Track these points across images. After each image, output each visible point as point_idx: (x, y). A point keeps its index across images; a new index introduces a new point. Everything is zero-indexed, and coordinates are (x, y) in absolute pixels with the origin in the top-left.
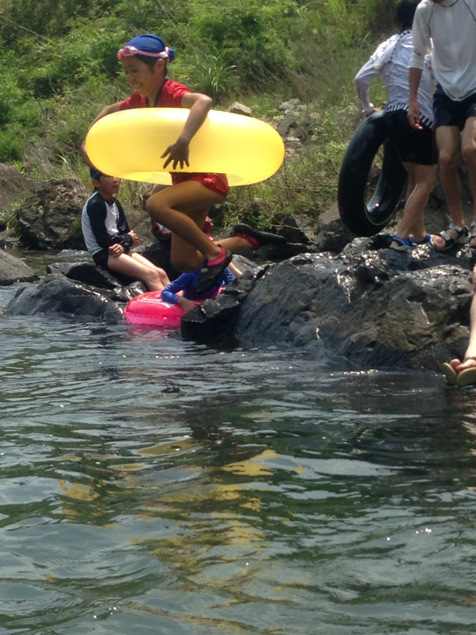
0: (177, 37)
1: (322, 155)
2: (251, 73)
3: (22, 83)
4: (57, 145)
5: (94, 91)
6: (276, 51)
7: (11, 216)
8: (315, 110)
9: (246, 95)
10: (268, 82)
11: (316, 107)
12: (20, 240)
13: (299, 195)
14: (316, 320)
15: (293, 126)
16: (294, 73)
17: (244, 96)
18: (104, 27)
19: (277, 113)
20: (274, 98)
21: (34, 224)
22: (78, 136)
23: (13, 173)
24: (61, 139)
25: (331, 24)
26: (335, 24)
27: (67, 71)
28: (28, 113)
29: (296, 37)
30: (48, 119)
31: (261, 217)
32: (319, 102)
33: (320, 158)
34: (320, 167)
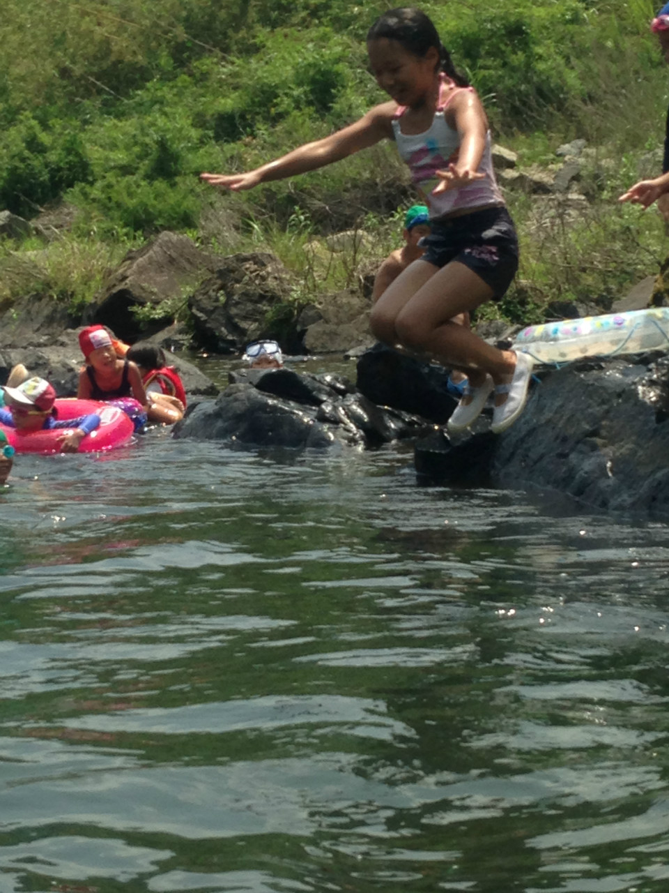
1: (618, 219)
2: (518, 103)
3: (199, 121)
4: (245, 207)
5: (296, 131)
6: (554, 72)
7: (180, 304)
8: (609, 155)
9: (511, 135)
10: (540, 116)
11: (609, 152)
12: (192, 338)
13: (584, 275)
14: (606, 450)
15: (576, 178)
16: (578, 103)
17: (508, 136)
18: (312, 40)
19: (554, 159)
20: (550, 139)
21: (213, 316)
22: (275, 193)
23: (183, 245)
24: (251, 199)
25: (633, 33)
26: (637, 32)
27: (261, 104)
28: (205, 162)
29: (581, 52)
31: (529, 307)
32: (614, 145)
33: (615, 223)
34: (613, 236)
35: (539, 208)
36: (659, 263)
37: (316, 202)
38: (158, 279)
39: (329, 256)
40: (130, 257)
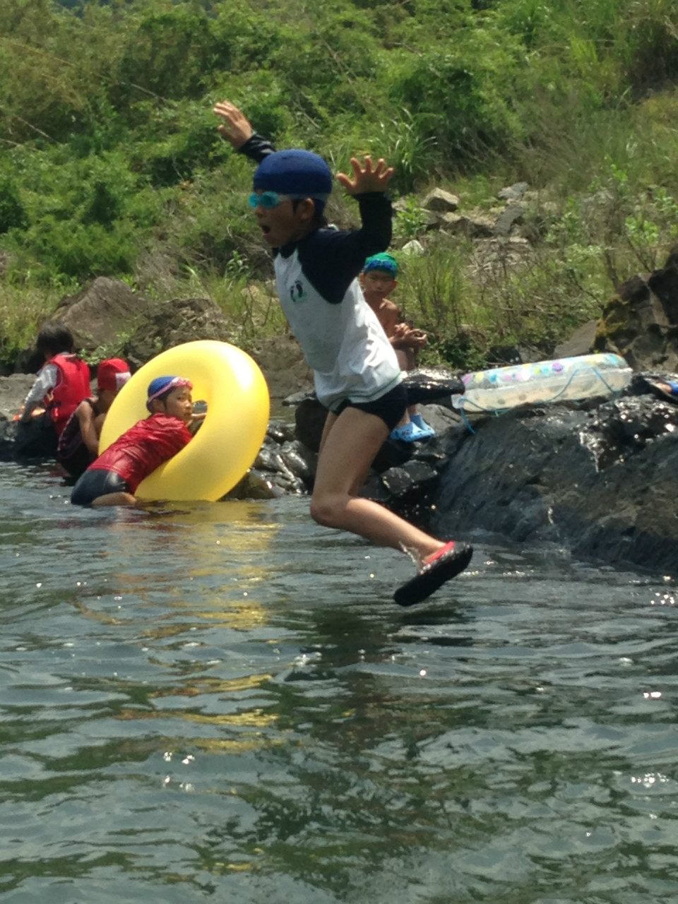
0: (355, 97)
1: (562, 262)
2: (459, 147)
3: (136, 164)
4: (182, 251)
5: (236, 175)
6: (495, 115)
7: (116, 351)
8: (551, 198)
9: (453, 179)
10: (482, 159)
11: (551, 194)
13: (526, 319)
14: (548, 497)
15: (518, 221)
16: (520, 145)
17: (449, 179)
18: (250, 84)
19: (496, 203)
20: (492, 181)
22: (213, 238)
23: (120, 291)
24: (188, 243)
25: (575, 76)
26: (579, 75)
27: (197, 148)
28: (142, 207)
29: (523, 95)
30: (171, 214)
31: (471, 352)
32: (556, 188)
33: (559, 266)
34: (557, 279)
35: (480, 251)
36: (602, 307)
37: (255, 246)
38: (94, 325)
39: (268, 300)
40: (64, 303)
